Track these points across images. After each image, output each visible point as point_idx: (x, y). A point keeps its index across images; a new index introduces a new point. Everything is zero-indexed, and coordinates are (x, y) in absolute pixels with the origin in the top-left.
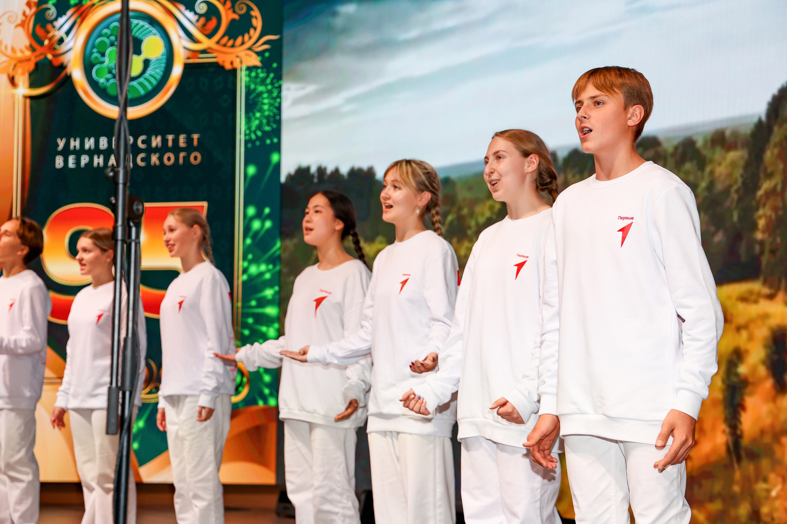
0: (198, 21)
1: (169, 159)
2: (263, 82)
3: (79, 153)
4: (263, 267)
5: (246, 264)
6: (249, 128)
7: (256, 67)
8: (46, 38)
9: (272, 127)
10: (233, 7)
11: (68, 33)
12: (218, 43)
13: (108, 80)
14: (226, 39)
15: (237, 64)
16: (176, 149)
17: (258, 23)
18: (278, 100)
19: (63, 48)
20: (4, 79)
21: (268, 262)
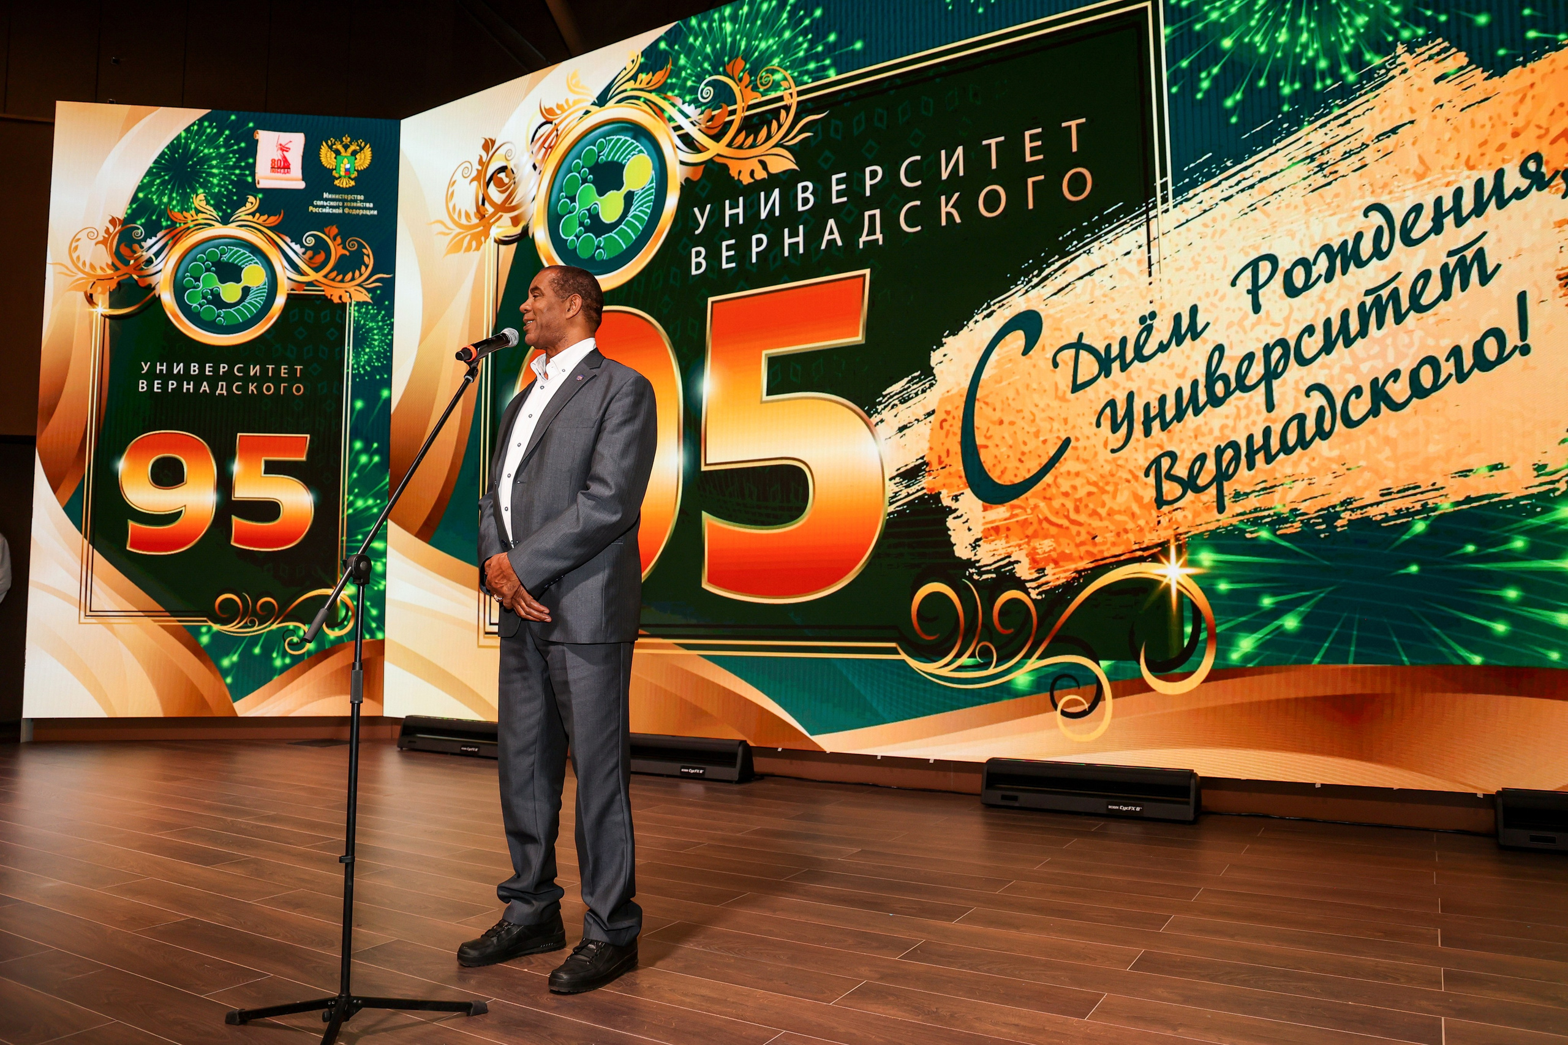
0: (304, 253)
1: (269, 389)
2: (373, 318)
3: (165, 378)
4: (370, 502)
5: (351, 498)
6: (358, 363)
7: (366, 303)
8: (132, 257)
9: (382, 363)
10: (343, 243)
11: (157, 254)
12: (325, 276)
13: (201, 306)
14: (334, 274)
15: (346, 299)
16: (277, 379)
17: (370, 261)
18: (390, 337)
19: (152, 269)
20: (81, 296)
21: (375, 496)
